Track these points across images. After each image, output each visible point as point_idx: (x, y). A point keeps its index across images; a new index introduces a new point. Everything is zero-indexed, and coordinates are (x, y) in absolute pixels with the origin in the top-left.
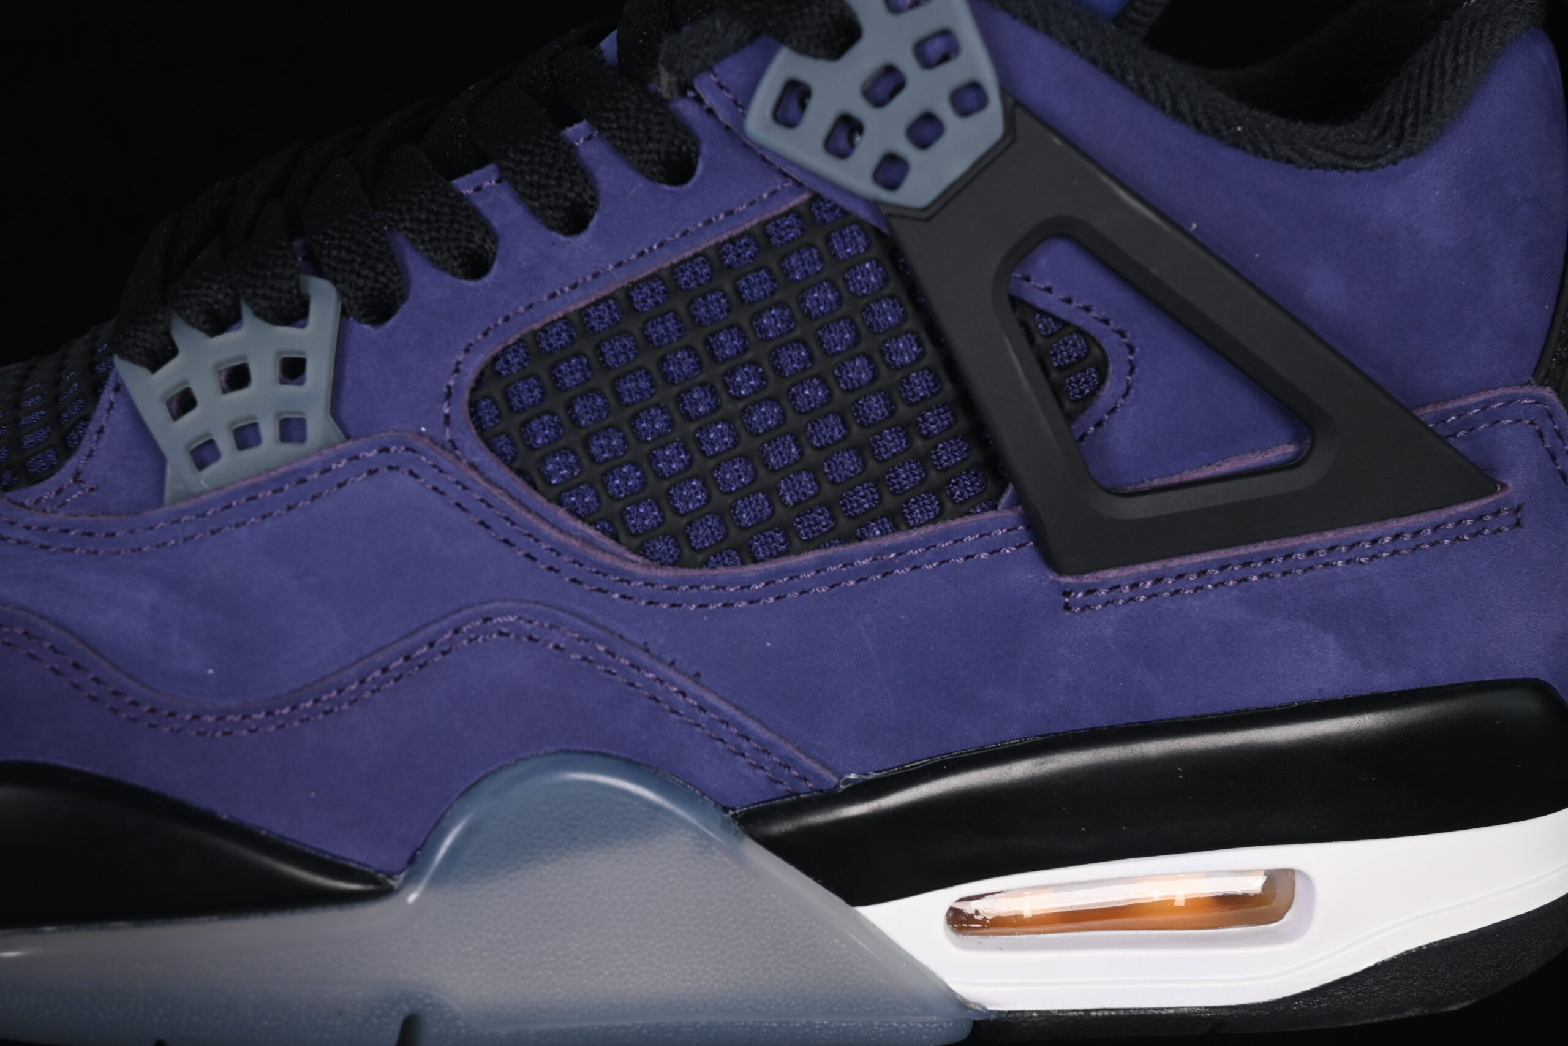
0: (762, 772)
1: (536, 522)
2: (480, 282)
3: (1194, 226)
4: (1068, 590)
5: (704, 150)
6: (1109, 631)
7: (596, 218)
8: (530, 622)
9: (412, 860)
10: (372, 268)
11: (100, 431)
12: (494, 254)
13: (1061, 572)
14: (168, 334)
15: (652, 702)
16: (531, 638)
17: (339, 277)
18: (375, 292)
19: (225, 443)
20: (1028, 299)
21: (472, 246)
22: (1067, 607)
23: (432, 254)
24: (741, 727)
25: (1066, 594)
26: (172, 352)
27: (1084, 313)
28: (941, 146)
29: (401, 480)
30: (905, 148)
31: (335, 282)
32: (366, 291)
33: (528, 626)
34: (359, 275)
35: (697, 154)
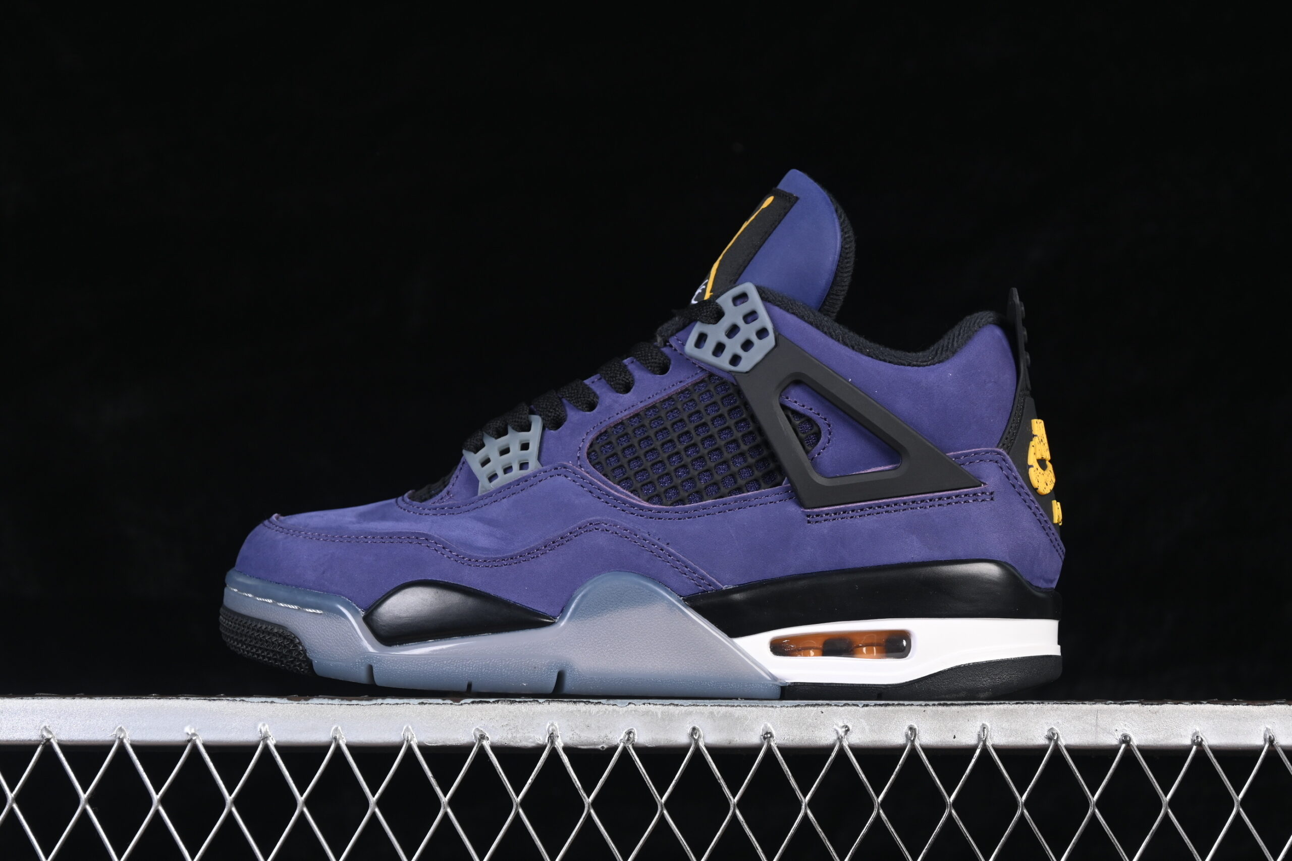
0: (693, 581)
1: (608, 489)
2: (592, 412)
3: (850, 380)
4: (808, 514)
5: (672, 362)
6: (826, 531)
7: (634, 388)
8: (606, 524)
9: (562, 611)
10: (555, 409)
11: (457, 477)
12: (597, 402)
13: (805, 508)
14: (482, 440)
15: (651, 553)
16: (607, 530)
17: (542, 413)
18: (555, 418)
19: (500, 472)
20: (787, 405)
21: (589, 399)
22: (809, 522)
23: (575, 404)
24: (683, 562)
25: (808, 516)
26: (483, 445)
27: (809, 410)
28: (752, 350)
29: (562, 478)
30: (740, 352)
31: (540, 415)
32: (552, 417)
33: (605, 526)
34: (549, 411)
35: (670, 363)
